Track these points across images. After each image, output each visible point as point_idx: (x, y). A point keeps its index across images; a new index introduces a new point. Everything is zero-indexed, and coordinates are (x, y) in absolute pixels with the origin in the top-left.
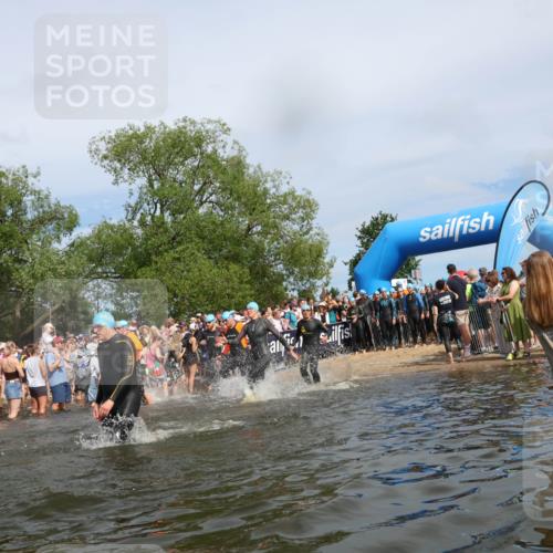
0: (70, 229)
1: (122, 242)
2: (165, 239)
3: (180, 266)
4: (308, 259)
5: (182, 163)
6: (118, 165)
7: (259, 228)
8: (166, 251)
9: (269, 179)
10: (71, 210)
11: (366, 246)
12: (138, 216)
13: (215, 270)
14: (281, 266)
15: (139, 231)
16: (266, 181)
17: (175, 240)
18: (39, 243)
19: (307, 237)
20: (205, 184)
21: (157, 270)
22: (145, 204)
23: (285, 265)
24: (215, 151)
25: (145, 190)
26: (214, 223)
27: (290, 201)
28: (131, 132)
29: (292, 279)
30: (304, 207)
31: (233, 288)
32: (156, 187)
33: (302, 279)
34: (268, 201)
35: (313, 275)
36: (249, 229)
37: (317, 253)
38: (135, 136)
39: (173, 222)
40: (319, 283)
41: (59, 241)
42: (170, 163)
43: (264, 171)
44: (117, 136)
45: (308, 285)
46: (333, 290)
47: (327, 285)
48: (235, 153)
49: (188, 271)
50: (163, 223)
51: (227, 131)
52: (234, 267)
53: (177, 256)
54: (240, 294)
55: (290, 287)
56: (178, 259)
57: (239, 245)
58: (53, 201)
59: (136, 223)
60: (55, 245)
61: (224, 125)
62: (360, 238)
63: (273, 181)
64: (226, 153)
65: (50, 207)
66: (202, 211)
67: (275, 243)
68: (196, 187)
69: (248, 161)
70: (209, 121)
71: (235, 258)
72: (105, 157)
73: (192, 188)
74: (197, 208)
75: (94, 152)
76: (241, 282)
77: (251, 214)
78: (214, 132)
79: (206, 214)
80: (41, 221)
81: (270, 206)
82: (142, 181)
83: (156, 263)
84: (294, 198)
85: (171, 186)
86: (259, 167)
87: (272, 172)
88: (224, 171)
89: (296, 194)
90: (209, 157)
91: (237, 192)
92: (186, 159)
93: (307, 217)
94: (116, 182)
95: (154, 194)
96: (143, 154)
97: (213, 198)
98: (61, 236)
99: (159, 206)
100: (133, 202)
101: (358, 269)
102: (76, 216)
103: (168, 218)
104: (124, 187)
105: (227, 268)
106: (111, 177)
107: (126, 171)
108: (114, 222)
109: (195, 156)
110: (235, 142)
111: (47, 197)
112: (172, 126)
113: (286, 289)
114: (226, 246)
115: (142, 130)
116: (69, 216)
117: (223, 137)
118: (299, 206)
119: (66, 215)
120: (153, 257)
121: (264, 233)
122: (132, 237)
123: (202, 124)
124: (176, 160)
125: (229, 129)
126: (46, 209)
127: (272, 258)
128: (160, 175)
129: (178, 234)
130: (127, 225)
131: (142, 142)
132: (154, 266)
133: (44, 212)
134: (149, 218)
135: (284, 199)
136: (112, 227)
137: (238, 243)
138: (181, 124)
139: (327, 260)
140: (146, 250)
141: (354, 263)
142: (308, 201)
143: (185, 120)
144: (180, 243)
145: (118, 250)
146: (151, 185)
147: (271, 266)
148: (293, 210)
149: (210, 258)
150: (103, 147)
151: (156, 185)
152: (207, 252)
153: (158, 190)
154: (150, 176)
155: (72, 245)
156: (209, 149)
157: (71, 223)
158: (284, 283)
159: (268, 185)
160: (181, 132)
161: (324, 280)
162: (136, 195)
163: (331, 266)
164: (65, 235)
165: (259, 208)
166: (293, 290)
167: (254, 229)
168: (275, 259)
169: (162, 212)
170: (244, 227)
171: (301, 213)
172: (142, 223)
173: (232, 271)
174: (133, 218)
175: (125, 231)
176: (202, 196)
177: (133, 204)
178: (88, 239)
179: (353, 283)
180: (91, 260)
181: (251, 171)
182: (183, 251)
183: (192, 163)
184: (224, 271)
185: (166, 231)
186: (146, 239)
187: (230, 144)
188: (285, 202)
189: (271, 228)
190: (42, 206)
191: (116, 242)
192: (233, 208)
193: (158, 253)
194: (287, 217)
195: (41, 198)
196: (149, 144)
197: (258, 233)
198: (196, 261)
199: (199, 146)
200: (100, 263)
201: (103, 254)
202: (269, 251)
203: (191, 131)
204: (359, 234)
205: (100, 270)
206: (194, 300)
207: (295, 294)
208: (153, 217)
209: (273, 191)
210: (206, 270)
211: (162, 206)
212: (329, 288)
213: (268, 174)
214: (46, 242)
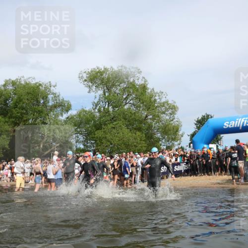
0: (67, 111)
1: (90, 118)
2: (109, 118)
3: (114, 131)
4: (172, 132)
5: (119, 85)
6: (91, 84)
7: (151, 117)
8: (109, 124)
9: (157, 95)
10: (68, 103)
11: (199, 128)
12: (98, 107)
13: (130, 134)
14: (159, 134)
15: (98, 114)
16: (156, 96)
17: (113, 119)
18: (53, 116)
19: (172, 122)
20: (128, 95)
21: (104, 132)
22: (101, 103)
23: (161, 134)
24: (134, 81)
25: (102, 96)
26: (131, 113)
27: (166, 105)
28: (98, 70)
29: (164, 141)
30: (172, 109)
31: (137, 143)
32: (106, 95)
33: (168, 141)
34: (156, 105)
35: (174, 139)
36: (146, 116)
37: (176, 130)
38: (99, 72)
39: (113, 111)
40: (176, 143)
41: (62, 116)
42: (113, 85)
43: (155, 91)
44: (92, 71)
45: (171, 144)
46: (181, 147)
47: (179, 144)
48: (143, 82)
49: (118, 133)
50: (108, 111)
51: (140, 72)
52: (138, 133)
53: (114, 126)
54: (140, 145)
55: (163, 144)
56: (114, 128)
57: (141, 124)
58: (61, 98)
59: (96, 110)
60: (60, 117)
61: (139, 69)
62: (196, 124)
63: (159, 96)
64: (139, 82)
65: (59, 100)
66: (126, 107)
67: (158, 124)
68: (124, 97)
69: (148, 86)
70: (132, 68)
71: (139, 129)
72: (86, 80)
73: (123, 97)
74: (124, 106)
75: (81, 78)
76: (141, 140)
77: (148, 110)
78: (134, 72)
79: (128, 109)
80: (55, 106)
81: (157, 107)
82: (101, 92)
83: (104, 129)
84: (168, 104)
85: (113, 95)
86: (153, 89)
87: (159, 92)
88: (137, 90)
89: (169, 102)
90: (131, 83)
91: (142, 100)
92: (121, 83)
93: (173, 113)
94: (89, 92)
95: (106, 98)
96: (102, 80)
97: (131, 102)
98: (63, 113)
99: (107, 103)
100: (96, 101)
101: (194, 138)
102: (70, 105)
103: (111, 109)
104: (93, 94)
105: (135, 134)
106: (87, 89)
107: (94, 87)
108: (87, 109)
109: (125, 82)
110: (143, 78)
111: (58, 96)
112: (116, 69)
113: (161, 145)
114: (135, 124)
115: (103, 69)
116: (67, 105)
117: (138, 75)
118: (169, 108)
119: (66, 105)
120: (103, 126)
121: (153, 119)
122: (94, 117)
123: (129, 68)
124: (116, 84)
125: (141, 72)
126: (58, 101)
127: (156, 131)
128: (109, 89)
129: (114, 117)
130: (93, 111)
131: (102, 75)
132: (103, 130)
133: (57, 102)
134: (102, 109)
135: (163, 105)
136: (86, 111)
137: (141, 122)
138: (120, 68)
139: (180, 133)
140: (100, 123)
141: (193, 136)
142: (174, 106)
143: (122, 67)
144: (115, 121)
145: (88, 122)
146: (105, 94)
147: (155, 134)
148: (167, 110)
149: (128, 128)
150: (85, 76)
151: (107, 94)
152: (127, 126)
153: (108, 97)
154: (104, 90)
155: (68, 118)
156: (131, 80)
157: (68, 108)
158: (160, 142)
159: (157, 98)
160: (119, 71)
161: (179, 142)
162: (98, 98)
163: (182, 136)
164: (65, 113)
165: (152, 108)
166: (164, 145)
167: (149, 117)
168: (157, 131)
169: (108, 106)
170: (144, 116)
171: (170, 111)
172: (99, 111)
173: (137, 135)
174: (96, 108)
175: (91, 114)
176: (127, 100)
177: (96, 102)
178: (75, 116)
179: (191, 145)
180: (75, 125)
181: (149, 91)
182: (117, 124)
183: (123, 85)
184: (134, 134)
185: (110, 115)
186: (100, 118)
187: (141, 78)
188: (163, 106)
189: (156, 117)
190: (56, 100)
191: (87, 118)
192: (140, 107)
193: (105, 124)
194: (164, 113)
195: (56, 96)
196: (105, 76)
197: (150, 119)
198: (122, 129)
199: (127, 78)
200: (79, 127)
201: (81, 123)
202: (155, 127)
203: (124, 71)
204: (196, 123)
205: (79, 130)
206: (119, 147)
207: (165, 147)
208: (104, 108)
209: (158, 100)
210: (126, 133)
211: (109, 104)
212: (180, 146)
213: (157, 93)
214: (57, 116)
